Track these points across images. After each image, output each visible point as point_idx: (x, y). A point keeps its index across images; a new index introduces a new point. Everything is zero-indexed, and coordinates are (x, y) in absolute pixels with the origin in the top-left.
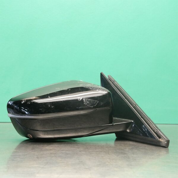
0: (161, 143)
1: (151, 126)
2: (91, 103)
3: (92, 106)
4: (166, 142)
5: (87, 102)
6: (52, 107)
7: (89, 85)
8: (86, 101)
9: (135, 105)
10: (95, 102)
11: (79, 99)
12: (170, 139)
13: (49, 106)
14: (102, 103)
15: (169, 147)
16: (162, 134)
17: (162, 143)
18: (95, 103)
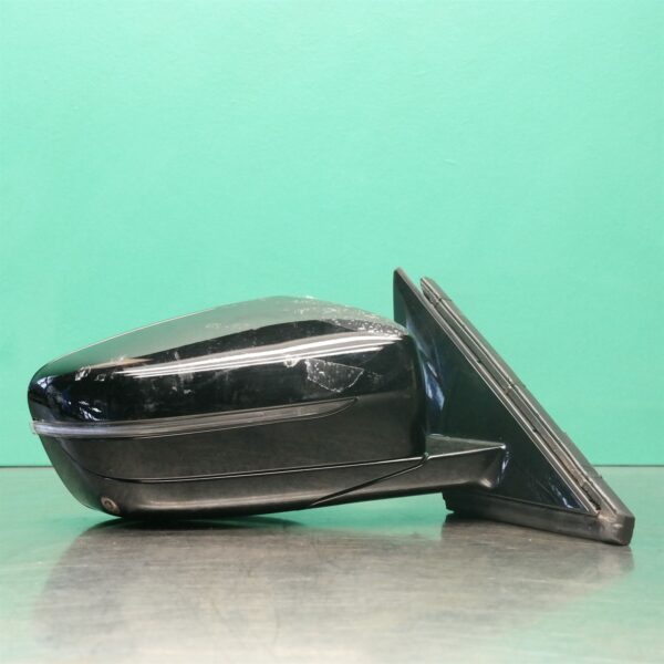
0: (601, 530)
1: (566, 464)
2: (334, 376)
3: (337, 386)
4: (617, 526)
5: (317, 374)
6: (186, 392)
7: (334, 310)
8: (314, 368)
9: (512, 386)
10: (349, 371)
11: (289, 363)
12: (635, 513)
13: (174, 388)
14: (377, 378)
15: (630, 545)
16: (605, 496)
17: (604, 528)
18: (349, 376)
